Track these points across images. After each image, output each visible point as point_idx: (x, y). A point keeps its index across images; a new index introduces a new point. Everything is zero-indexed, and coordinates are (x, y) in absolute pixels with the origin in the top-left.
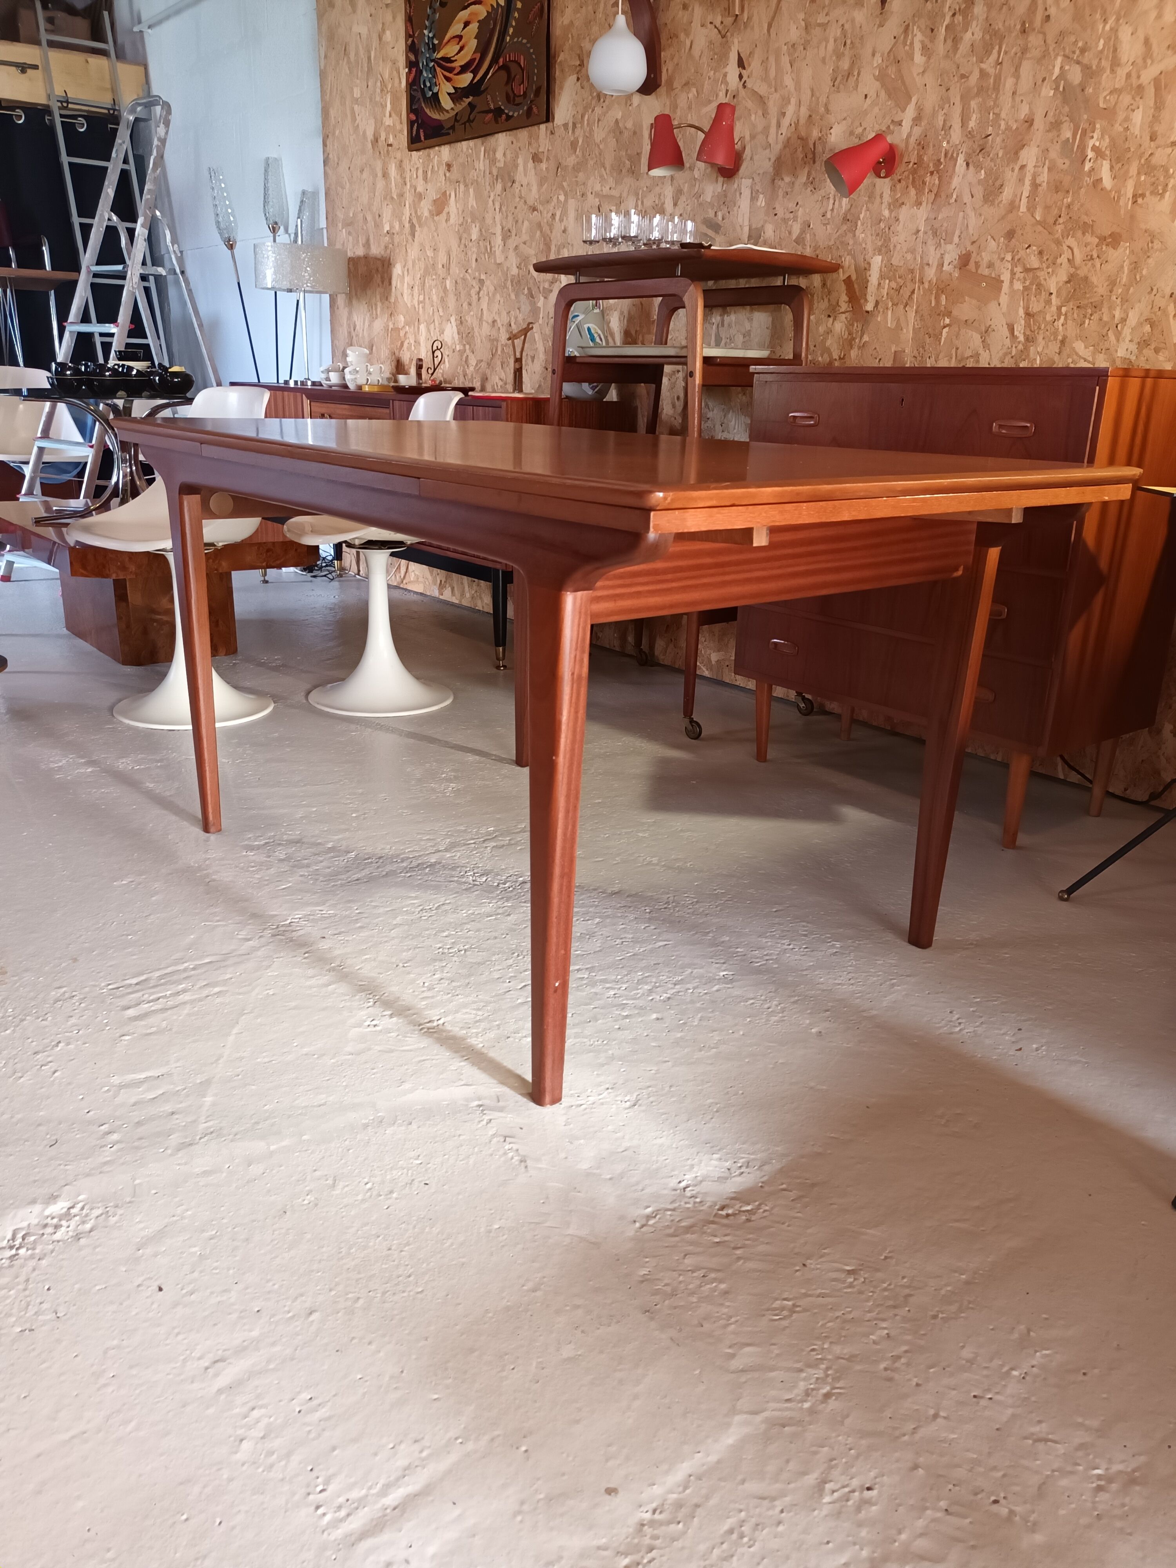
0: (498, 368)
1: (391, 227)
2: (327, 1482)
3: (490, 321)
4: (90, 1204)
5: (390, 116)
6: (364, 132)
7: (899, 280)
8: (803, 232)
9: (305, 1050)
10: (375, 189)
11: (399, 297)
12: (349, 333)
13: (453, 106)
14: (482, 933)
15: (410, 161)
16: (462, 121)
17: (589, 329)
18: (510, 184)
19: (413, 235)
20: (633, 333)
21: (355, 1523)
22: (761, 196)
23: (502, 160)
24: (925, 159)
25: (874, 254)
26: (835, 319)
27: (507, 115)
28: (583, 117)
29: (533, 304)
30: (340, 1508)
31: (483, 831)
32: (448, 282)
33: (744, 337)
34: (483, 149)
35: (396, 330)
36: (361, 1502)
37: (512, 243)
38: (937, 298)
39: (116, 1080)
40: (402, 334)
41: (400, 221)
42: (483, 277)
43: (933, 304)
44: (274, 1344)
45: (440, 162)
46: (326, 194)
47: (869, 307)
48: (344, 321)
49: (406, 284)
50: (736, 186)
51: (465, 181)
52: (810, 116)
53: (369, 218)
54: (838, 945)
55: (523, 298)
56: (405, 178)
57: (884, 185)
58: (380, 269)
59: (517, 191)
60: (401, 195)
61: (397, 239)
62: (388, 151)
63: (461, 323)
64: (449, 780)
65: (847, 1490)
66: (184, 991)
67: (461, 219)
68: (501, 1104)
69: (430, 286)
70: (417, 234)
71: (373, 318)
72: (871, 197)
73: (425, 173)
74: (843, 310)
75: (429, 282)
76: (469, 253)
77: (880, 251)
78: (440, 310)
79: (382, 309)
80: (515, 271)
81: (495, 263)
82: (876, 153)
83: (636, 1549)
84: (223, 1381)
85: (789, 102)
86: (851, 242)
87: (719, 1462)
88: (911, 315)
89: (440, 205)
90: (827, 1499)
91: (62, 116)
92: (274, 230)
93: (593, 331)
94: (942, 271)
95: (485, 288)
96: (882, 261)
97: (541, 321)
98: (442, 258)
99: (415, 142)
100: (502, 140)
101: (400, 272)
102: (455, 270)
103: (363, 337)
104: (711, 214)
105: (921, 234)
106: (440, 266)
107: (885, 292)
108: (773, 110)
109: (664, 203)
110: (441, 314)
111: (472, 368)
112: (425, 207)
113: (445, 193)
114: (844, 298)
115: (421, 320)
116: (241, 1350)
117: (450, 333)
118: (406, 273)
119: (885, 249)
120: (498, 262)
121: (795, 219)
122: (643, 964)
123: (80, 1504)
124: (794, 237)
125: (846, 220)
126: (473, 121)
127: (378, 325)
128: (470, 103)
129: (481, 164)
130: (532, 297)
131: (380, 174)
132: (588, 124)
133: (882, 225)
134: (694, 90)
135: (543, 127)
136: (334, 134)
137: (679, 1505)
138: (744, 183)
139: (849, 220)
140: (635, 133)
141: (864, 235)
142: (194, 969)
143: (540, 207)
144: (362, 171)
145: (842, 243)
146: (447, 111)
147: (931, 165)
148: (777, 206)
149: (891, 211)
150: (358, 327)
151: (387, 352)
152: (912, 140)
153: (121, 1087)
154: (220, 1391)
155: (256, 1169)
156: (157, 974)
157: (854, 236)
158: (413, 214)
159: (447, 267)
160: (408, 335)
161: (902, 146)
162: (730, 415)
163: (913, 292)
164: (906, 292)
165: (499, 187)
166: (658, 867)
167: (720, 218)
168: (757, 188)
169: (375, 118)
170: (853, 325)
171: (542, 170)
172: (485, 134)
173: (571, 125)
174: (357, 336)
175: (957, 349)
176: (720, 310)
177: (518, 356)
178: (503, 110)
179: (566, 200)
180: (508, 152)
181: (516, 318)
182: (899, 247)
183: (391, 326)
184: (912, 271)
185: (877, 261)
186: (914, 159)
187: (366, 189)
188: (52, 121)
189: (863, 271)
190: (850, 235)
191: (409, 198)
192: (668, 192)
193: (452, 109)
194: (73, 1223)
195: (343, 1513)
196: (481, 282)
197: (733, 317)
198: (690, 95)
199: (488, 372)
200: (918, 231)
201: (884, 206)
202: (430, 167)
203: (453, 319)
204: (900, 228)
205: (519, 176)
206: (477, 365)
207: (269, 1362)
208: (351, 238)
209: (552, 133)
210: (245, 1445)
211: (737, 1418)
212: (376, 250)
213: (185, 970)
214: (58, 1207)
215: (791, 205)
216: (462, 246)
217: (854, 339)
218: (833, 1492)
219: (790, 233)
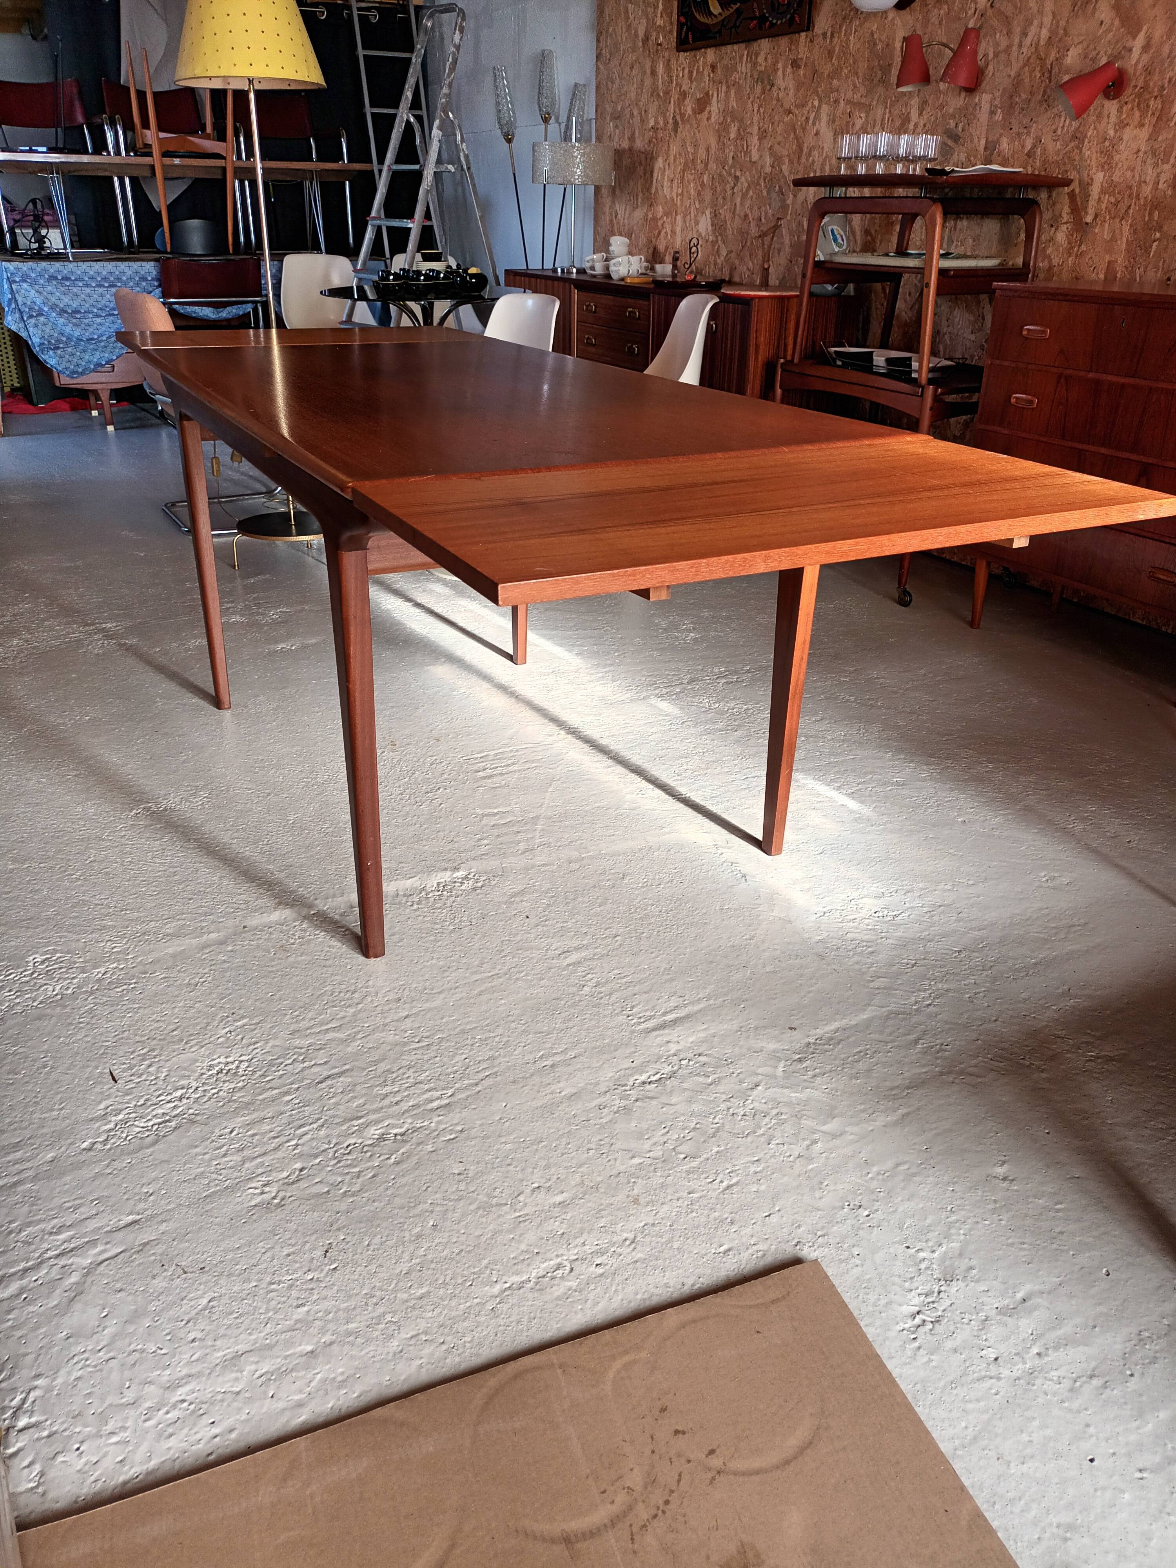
0: (747, 259)
1: (657, 122)
2: (633, 1007)
3: (742, 214)
4: (479, 873)
5: (661, 16)
6: (636, 31)
7: (1118, 196)
8: (1034, 146)
9: (597, 805)
10: (643, 85)
11: (659, 188)
12: (611, 220)
13: (721, 11)
14: (716, 742)
15: (677, 61)
16: (728, 27)
17: (832, 231)
18: (768, 87)
19: (676, 130)
20: (873, 232)
21: (650, 1024)
22: (999, 110)
23: (763, 64)
24: (1151, 84)
25: (1097, 170)
26: (1057, 229)
27: (771, 22)
28: (840, 27)
29: (783, 201)
30: (640, 1018)
31: (716, 670)
32: (705, 177)
33: (974, 241)
34: (746, 53)
35: (655, 219)
36: (651, 1017)
37: (767, 144)
38: (1151, 214)
39: (479, 811)
40: (660, 223)
41: (665, 117)
42: (738, 174)
43: (1147, 219)
44: (596, 948)
45: (705, 63)
46: (597, 87)
47: (1089, 219)
48: (607, 209)
49: (666, 177)
50: (977, 100)
51: (727, 82)
52: (1050, 38)
53: (636, 112)
54: (991, 766)
55: (774, 195)
56: (672, 77)
57: (1111, 106)
58: (643, 162)
59: (776, 94)
60: (667, 93)
61: (660, 134)
62: (657, 50)
63: (716, 215)
64: (688, 630)
65: (932, 1044)
66: (513, 764)
67: (722, 119)
68: (729, 845)
69: (688, 181)
70: (679, 130)
71: (635, 208)
72: (1099, 116)
73: (691, 72)
74: (1064, 221)
75: (688, 176)
76: (727, 151)
77: (1103, 167)
78: (697, 203)
79: (643, 199)
80: (768, 169)
81: (750, 161)
82: (1107, 78)
83: (806, 1052)
84: (569, 961)
85: (1032, 23)
86: (1077, 158)
87: (857, 1024)
88: (1126, 229)
89: (702, 104)
90: (920, 1046)
91: (359, 9)
92: (546, 120)
93: (836, 233)
94: (1157, 189)
95: (739, 184)
96: (1104, 177)
97: (789, 218)
98: (702, 153)
99: (682, 45)
100: (764, 45)
101: (661, 166)
102: (712, 166)
103: (624, 225)
104: (952, 123)
105: (1141, 154)
106: (699, 161)
107: (1104, 206)
108: (1017, 30)
109: (909, 113)
110: (698, 206)
111: (722, 258)
112: (689, 108)
113: (707, 94)
114: (1066, 209)
115: (679, 212)
116: (577, 949)
117: (705, 225)
118: (667, 167)
119: (1107, 165)
120: (754, 159)
121: (1028, 133)
122: (836, 769)
123: (503, 1002)
124: (1026, 151)
125: (1074, 137)
126: (738, 27)
127: (638, 214)
128: (737, 10)
129: (744, 67)
130: (782, 194)
131: (648, 72)
132: (845, 35)
133: (1107, 144)
134: (946, 7)
135: (803, 34)
136: (607, 31)
137: (831, 1039)
138: (984, 99)
139: (1078, 137)
140: (888, 45)
141: (1090, 153)
142: (517, 751)
143: (796, 111)
144: (632, 68)
145: (1069, 157)
146: (715, 16)
147: (1156, 90)
148: (1013, 121)
149: (1116, 131)
150: (619, 216)
151: (645, 239)
152: (1140, 66)
153: (483, 816)
154: (569, 965)
155: (574, 866)
156: (494, 752)
157: (1081, 152)
158: (678, 111)
159: (705, 163)
160: (666, 225)
161: (1131, 71)
162: (955, 313)
163: (1129, 207)
164: (1123, 207)
165: (758, 89)
166: (854, 704)
167: (960, 129)
168: (996, 103)
169: (648, 19)
170: (1072, 235)
171: (799, 75)
172: (749, 39)
173: (829, 34)
174: (618, 223)
175: (1164, 262)
176: (954, 216)
177: (766, 251)
178: (767, 18)
179: (820, 106)
180: (769, 56)
181: (766, 214)
182: (1120, 165)
183: (650, 216)
184: (1130, 188)
185: (1099, 177)
186: (1140, 83)
187: (635, 85)
188: (350, 15)
189: (1086, 186)
190: (1076, 151)
191: (675, 96)
192: (915, 102)
193: (720, 14)
194: (471, 882)
195: (642, 1020)
196: (737, 178)
197: (965, 223)
198: (942, 12)
199: (737, 262)
200: (1139, 151)
201: (1110, 126)
202: (696, 68)
203: (708, 212)
204: (1122, 147)
205: (780, 82)
206: (727, 255)
207: (594, 955)
208: (617, 131)
209: (811, 41)
210: (585, 988)
211: (870, 1008)
212: (640, 144)
213: (511, 751)
214: (460, 874)
215: (1026, 121)
216: (721, 144)
217: (1073, 248)
218: (924, 1044)
219: (1023, 147)
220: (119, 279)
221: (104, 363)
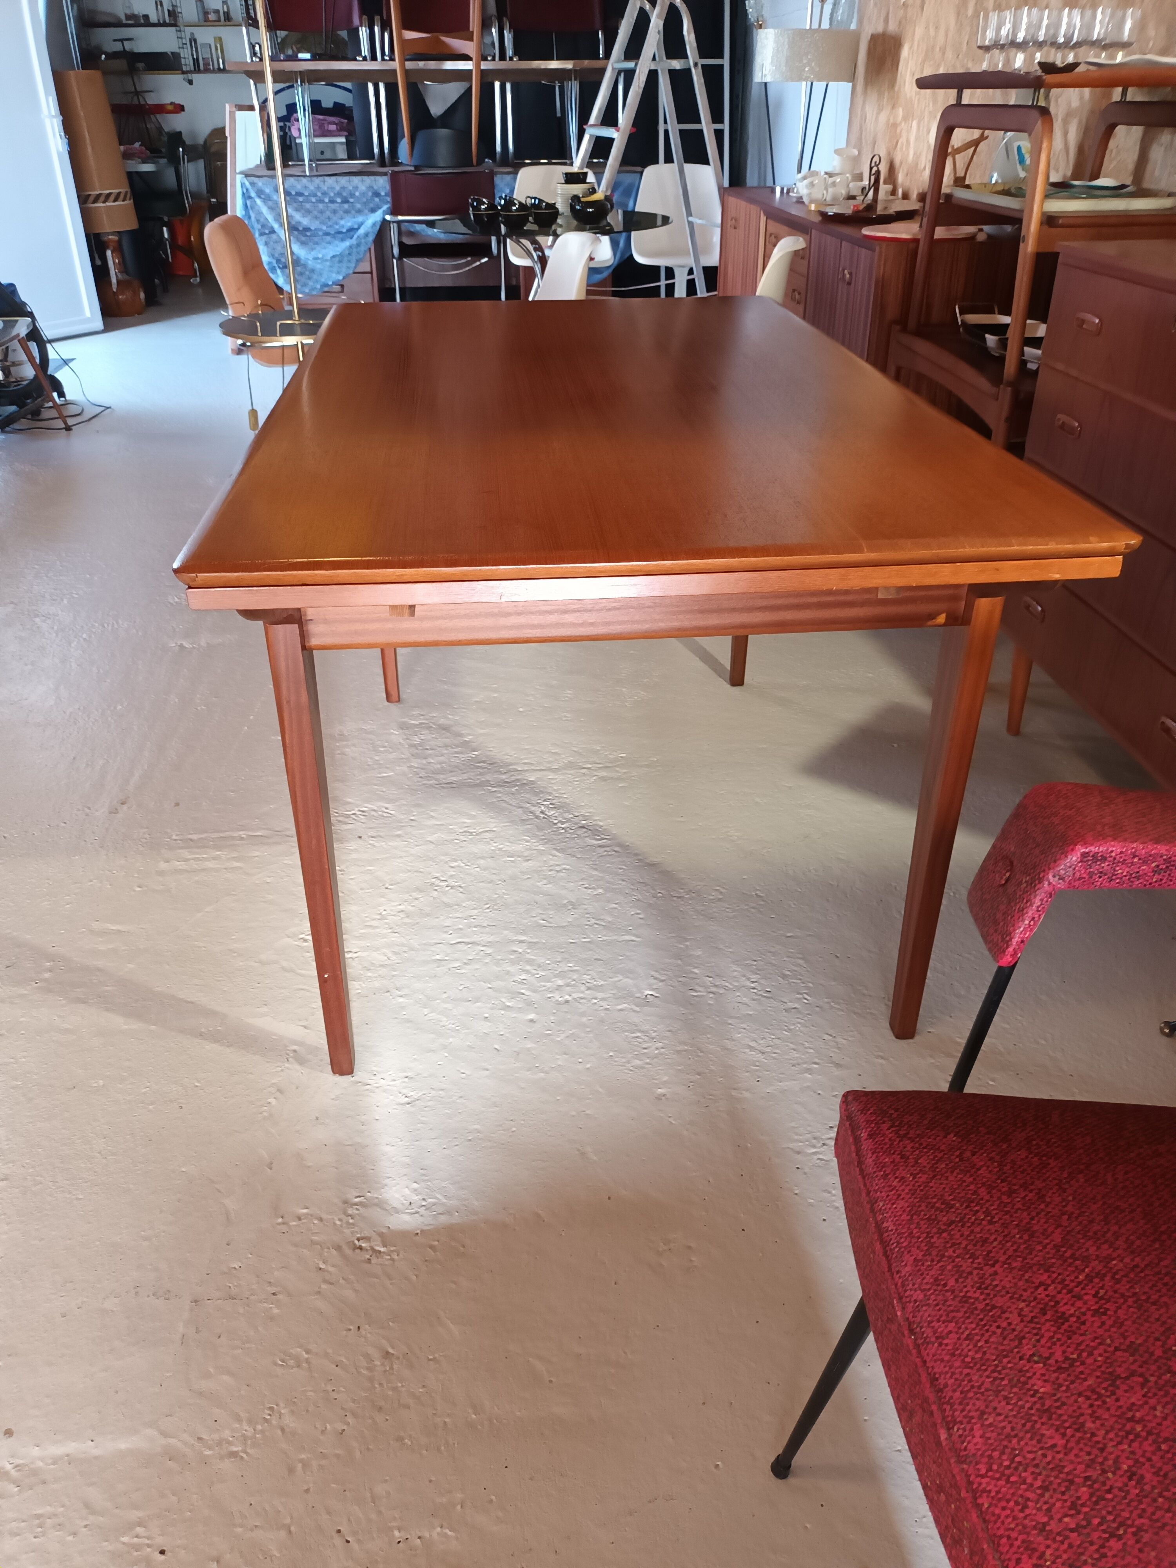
17: (1019, 148)
19: (922, 8)
35: (895, 125)
40: (898, 130)
48: (859, 112)
58: (892, 49)
61: (909, 13)
65: (147, 1541)
70: (925, 7)
79: (888, 99)
87: (96, 1458)
90: (124, 1539)
93: (1023, 151)
101: (907, 54)
106: (938, 49)
118: (911, 53)
127: (883, 117)
137: (34, 1473)
150: (867, 120)
159: (943, 51)
160: (903, 133)
174: (865, 129)
177: (960, 173)
183: (891, 121)
208: (875, 11)
211: (150, 1432)
212: (892, 27)
218: (137, 1536)
220: (352, 195)
221: (330, 283)
